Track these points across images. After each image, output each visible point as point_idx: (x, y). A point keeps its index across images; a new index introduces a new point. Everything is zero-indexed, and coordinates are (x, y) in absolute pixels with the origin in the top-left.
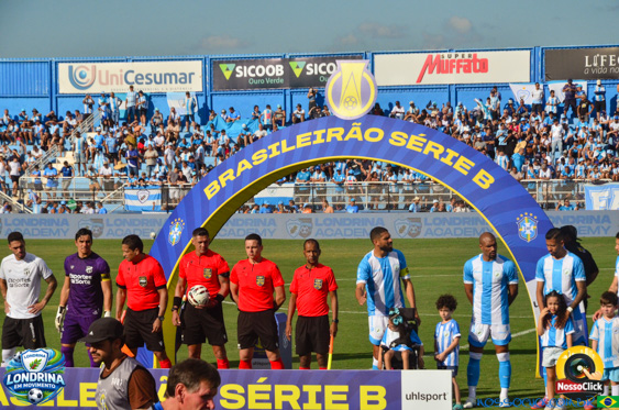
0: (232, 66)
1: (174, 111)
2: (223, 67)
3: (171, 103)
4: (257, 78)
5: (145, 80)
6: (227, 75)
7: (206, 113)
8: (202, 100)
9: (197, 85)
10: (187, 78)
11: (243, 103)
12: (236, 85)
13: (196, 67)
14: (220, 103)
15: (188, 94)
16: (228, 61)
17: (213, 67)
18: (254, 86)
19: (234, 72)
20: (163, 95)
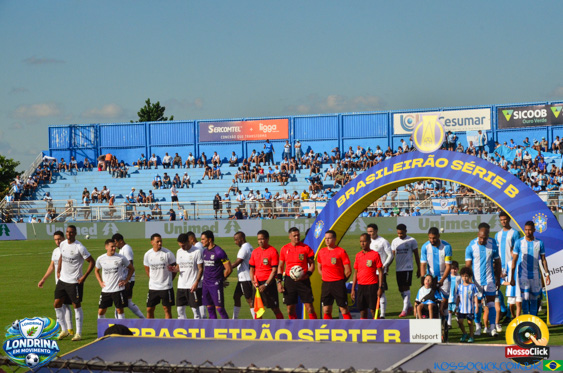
0: (511, 111)
1: (471, 143)
2: (505, 112)
3: (469, 138)
4: (528, 119)
5: (452, 123)
6: (508, 118)
7: (492, 144)
8: (490, 135)
9: (487, 125)
10: (480, 121)
11: (519, 136)
12: (514, 124)
13: (486, 113)
14: (503, 137)
15: (480, 132)
16: (508, 108)
17: (498, 112)
18: (527, 125)
19: (513, 116)
20: (464, 133)
